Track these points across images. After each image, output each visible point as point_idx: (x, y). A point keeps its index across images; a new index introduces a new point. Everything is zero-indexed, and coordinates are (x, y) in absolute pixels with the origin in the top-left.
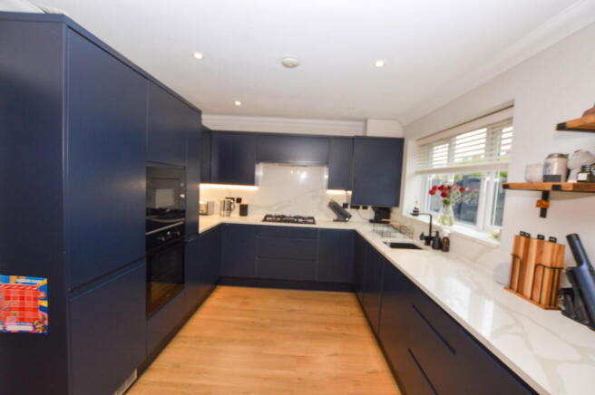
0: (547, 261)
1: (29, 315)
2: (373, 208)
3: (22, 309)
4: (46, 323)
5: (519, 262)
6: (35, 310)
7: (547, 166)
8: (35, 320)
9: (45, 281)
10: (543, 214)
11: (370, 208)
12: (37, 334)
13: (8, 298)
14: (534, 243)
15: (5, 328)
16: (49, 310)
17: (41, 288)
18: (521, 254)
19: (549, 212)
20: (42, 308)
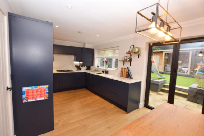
0: (125, 71)
1: (43, 95)
2: (86, 66)
3: (41, 94)
4: (48, 96)
5: (122, 72)
6: (45, 94)
7: (125, 58)
8: (44, 96)
9: (48, 86)
10: (124, 65)
11: (85, 66)
12: (46, 99)
13: (37, 92)
14: (124, 69)
15: (36, 100)
16: (49, 93)
17: (47, 88)
18: (122, 71)
19: (125, 64)
20: (47, 93)
